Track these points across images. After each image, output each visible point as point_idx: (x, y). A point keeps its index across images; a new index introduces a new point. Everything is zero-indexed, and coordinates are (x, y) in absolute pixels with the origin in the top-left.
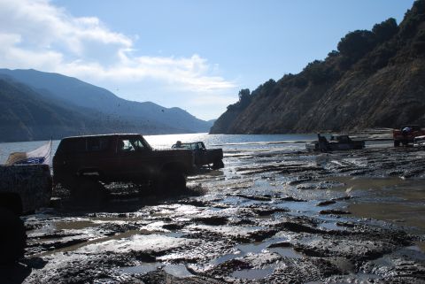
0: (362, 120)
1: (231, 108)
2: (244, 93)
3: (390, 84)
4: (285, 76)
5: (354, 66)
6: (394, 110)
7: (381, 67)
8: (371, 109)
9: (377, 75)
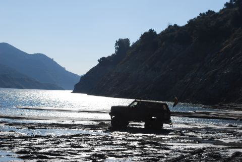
1: (103, 61)
2: (122, 44)
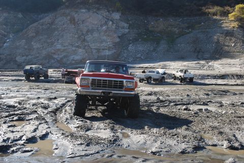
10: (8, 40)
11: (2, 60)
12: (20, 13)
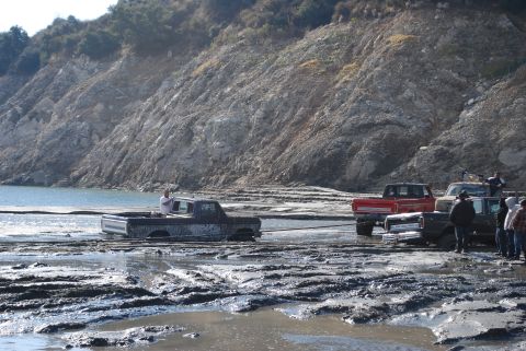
0: (258, 160)
3: (335, 70)
4: (57, 21)
5: (246, 15)
6: (340, 139)
7: (315, 26)
8: (284, 134)
9: (302, 43)
10: (471, 101)
11: (457, 162)
12: (504, 16)
